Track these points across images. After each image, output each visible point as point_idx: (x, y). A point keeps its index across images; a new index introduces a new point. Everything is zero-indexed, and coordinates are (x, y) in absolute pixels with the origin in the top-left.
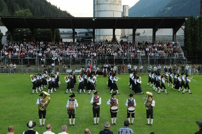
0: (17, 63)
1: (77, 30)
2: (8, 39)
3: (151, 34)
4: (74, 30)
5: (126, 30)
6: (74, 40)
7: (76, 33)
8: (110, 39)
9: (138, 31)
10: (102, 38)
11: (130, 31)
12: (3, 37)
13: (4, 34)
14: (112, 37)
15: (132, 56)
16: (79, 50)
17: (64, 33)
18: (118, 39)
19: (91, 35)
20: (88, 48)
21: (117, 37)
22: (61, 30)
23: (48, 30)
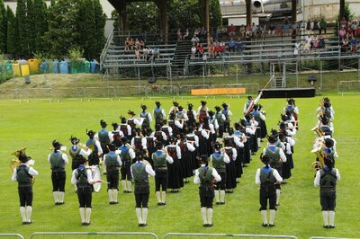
2: (116, 26)
6: (249, 21)
7: (257, 4)
12: (107, 22)
13: (109, 16)
14: (338, 7)
17: (232, 6)
18: (355, 11)
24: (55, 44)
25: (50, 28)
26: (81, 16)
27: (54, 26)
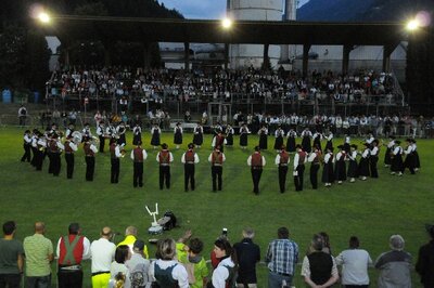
1: (194, 46)
3: (341, 57)
4: (187, 46)
5: (291, 47)
6: (187, 66)
7: (192, 52)
8: (259, 63)
9: (315, 49)
10: (242, 62)
11: (299, 49)
12: (52, 57)
13: (54, 52)
14: (262, 60)
15: (300, 98)
17: (168, 52)
18: (274, 64)
19: (220, 56)
21: (271, 60)
22: (163, 45)
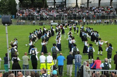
0: (25, 20)
2: (20, 6)
3: (98, 2)
4: (54, 1)
6: (55, 7)
7: (56, 2)
8: (74, 5)
10: (70, 5)
12: (17, 5)
13: (18, 4)
15: (86, 15)
16: (57, 12)
17: (49, 3)
18: (79, 5)
19: (64, 3)
20: (63, 11)
22: (48, 1)
23: (41, 1)
24: (3, 11)
25: (1, 6)
26: (10, 3)
27: (2, 6)
